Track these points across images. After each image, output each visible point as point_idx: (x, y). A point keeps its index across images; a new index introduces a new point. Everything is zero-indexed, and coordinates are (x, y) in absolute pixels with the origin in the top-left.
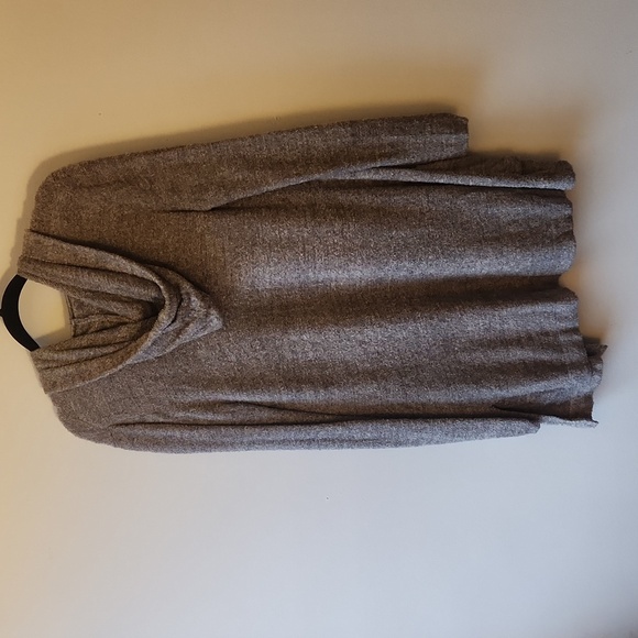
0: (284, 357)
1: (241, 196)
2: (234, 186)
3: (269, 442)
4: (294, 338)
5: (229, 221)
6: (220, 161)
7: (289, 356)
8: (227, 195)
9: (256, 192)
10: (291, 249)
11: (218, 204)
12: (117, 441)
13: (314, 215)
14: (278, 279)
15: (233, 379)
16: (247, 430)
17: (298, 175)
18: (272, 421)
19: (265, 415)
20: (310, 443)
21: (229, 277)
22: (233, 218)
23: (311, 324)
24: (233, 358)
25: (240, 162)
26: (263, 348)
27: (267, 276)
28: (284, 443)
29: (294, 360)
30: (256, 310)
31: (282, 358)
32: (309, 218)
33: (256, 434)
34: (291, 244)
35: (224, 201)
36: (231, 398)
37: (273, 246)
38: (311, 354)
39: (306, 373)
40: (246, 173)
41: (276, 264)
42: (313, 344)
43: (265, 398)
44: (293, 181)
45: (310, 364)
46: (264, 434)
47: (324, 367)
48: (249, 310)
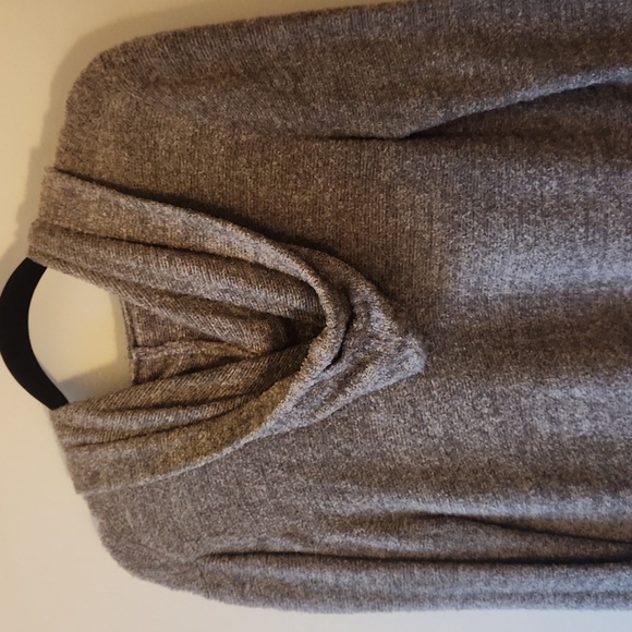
0: (533, 430)
1: (471, 110)
2: (458, 88)
3: (502, 596)
4: (557, 394)
5: (444, 160)
6: (431, 39)
7: (544, 428)
8: (445, 105)
9: (500, 102)
10: (563, 218)
11: (426, 124)
12: (212, 588)
13: (609, 152)
14: (527, 277)
15: (438, 470)
16: (463, 574)
17: (587, 69)
18: (508, 555)
19: (497, 542)
20: (580, 599)
21: (435, 271)
22: (452, 154)
23: (591, 367)
24: (438, 430)
25: (470, 41)
26: (496, 412)
27: (509, 271)
28: (531, 599)
29: (553, 434)
30: (481, 336)
31: (530, 431)
32: (599, 159)
33: (480, 580)
34: (562, 208)
35: (438, 117)
36: (433, 508)
37: (527, 212)
38: (586, 426)
39: (574, 461)
40: (484, 64)
41: (529, 247)
42: (593, 406)
43: (499, 509)
44: (575, 82)
45: (583, 444)
46: (497, 581)
47: (608, 450)
48: (467, 336)
